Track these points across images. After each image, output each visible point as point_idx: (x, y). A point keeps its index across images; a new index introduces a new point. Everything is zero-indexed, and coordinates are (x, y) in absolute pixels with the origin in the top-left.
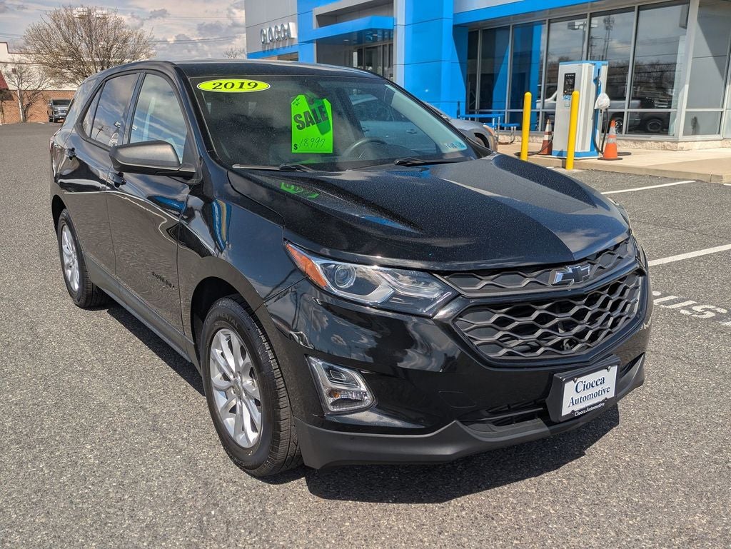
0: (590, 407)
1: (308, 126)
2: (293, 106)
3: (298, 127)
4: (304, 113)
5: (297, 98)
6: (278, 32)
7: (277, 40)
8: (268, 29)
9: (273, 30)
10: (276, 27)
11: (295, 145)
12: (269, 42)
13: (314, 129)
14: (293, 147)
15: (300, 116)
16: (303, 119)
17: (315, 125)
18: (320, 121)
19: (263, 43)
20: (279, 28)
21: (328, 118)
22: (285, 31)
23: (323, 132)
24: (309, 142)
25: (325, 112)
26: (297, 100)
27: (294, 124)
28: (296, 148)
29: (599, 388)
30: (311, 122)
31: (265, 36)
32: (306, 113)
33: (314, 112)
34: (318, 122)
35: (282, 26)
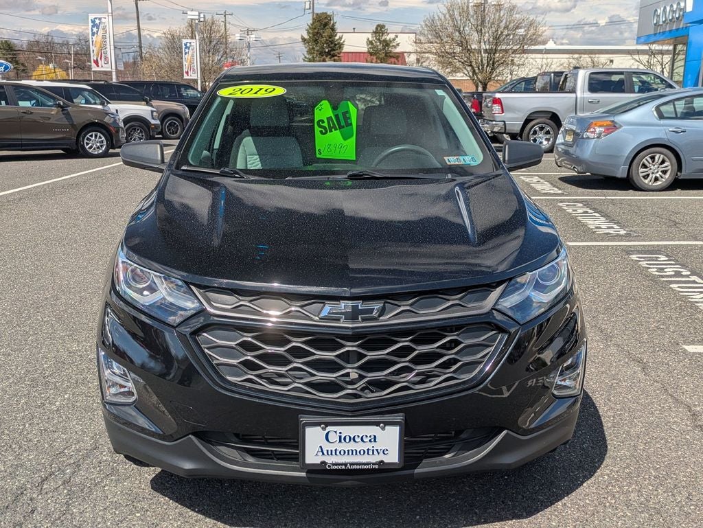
0: (351, 464)
1: (331, 131)
2: (316, 111)
3: (321, 132)
4: (328, 118)
5: (321, 103)
6: (674, 12)
7: (671, 20)
8: (662, 9)
9: (668, 8)
10: (672, 6)
11: (319, 150)
12: (661, 23)
13: (336, 134)
14: (317, 152)
15: (323, 122)
16: (326, 124)
17: (338, 131)
18: (343, 127)
19: (655, 24)
20: (675, 6)
21: (351, 124)
22: (681, 10)
23: (345, 138)
24: (332, 147)
25: (349, 118)
26: (321, 105)
27: (317, 129)
28: (320, 153)
29: (370, 445)
30: (333, 127)
31: (658, 16)
32: (329, 119)
33: (337, 116)
34: (341, 127)
35: (679, 4)
